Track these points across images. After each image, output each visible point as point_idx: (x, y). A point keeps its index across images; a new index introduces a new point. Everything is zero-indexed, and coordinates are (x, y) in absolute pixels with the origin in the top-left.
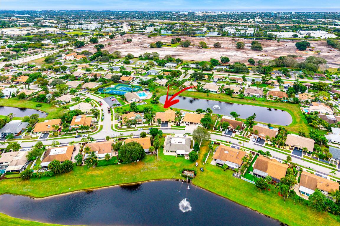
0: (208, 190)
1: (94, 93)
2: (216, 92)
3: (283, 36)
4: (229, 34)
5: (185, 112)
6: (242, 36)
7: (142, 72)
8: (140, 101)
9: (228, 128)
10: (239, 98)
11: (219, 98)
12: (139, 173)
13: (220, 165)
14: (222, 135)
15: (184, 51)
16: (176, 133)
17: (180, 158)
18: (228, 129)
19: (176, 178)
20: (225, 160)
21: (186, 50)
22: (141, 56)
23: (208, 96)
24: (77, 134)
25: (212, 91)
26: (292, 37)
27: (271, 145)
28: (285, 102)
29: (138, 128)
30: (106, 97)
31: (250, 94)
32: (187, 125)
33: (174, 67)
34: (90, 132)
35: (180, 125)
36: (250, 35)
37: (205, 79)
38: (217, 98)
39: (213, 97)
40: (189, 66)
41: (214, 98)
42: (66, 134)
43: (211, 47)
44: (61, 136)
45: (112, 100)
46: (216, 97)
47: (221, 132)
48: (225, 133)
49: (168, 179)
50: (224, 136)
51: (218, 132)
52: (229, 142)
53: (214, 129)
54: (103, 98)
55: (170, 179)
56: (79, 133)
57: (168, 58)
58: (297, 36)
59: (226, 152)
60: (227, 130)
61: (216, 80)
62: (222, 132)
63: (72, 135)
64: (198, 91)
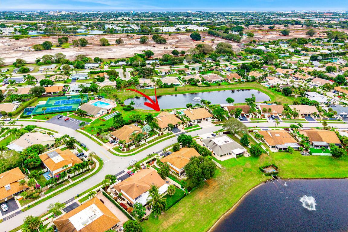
0: (302, 179)
1: (21, 117)
3: (167, 31)
4: (116, 31)
6: (130, 33)
8: (110, 112)
10: (206, 86)
11: (189, 90)
12: (224, 193)
13: (283, 150)
15: (86, 50)
17: (240, 158)
19: (264, 180)
20: (283, 143)
21: (88, 49)
22: (38, 61)
23: (176, 90)
24: (70, 180)
26: (175, 31)
27: (287, 119)
28: (245, 81)
29: (149, 142)
30: (48, 118)
31: (213, 80)
32: (198, 122)
33: (98, 67)
34: (88, 170)
35: (192, 125)
36: (138, 31)
39: (182, 90)
42: (51, 188)
43: (113, 45)
44: (46, 194)
45: (65, 120)
48: (241, 120)
49: (257, 185)
52: (256, 127)
54: (46, 121)
55: (259, 184)
56: (71, 178)
57: (82, 58)
58: (180, 30)
59: (277, 135)
61: (164, 74)
63: (63, 185)
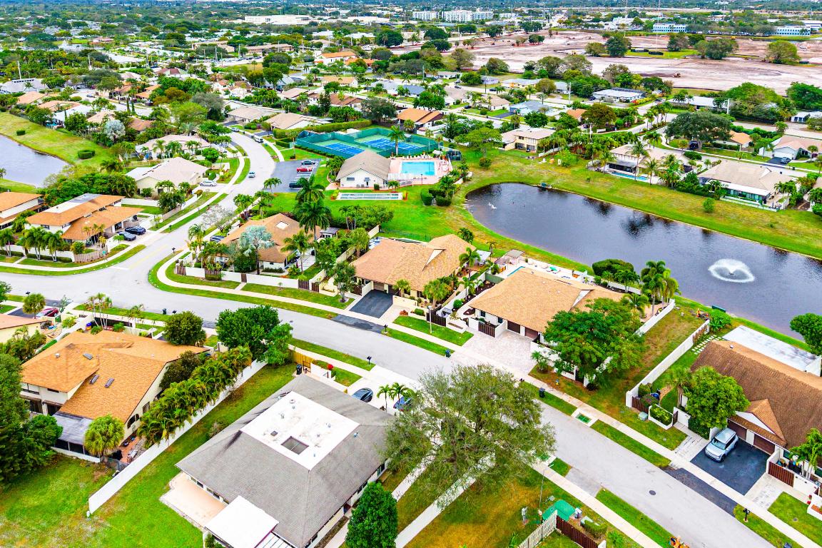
1: (278, 144)
2: (764, 200)
5: (530, 260)
7: (490, 103)
9: (737, 426)
11: (769, 231)
14: (666, 468)
16: (384, 365)
18: (732, 426)
21: (711, 64)
22: (530, 68)
23: (709, 211)
24: (24, 258)
25: (742, 195)
29: (248, 286)
30: (292, 158)
32: (483, 327)
35: (442, 322)
37: (731, 148)
38: (755, 229)
39: (739, 219)
40: (687, 101)
41: (740, 227)
45: (298, 170)
46: (749, 224)
47: (675, 440)
48: (702, 459)
50: (681, 475)
51: (653, 432)
53: (636, 403)
54: (282, 160)
56: (29, 256)
57: (614, 74)
60: (728, 435)
61: (788, 155)
62: (681, 437)
63: (3, 260)
64: (671, 184)
